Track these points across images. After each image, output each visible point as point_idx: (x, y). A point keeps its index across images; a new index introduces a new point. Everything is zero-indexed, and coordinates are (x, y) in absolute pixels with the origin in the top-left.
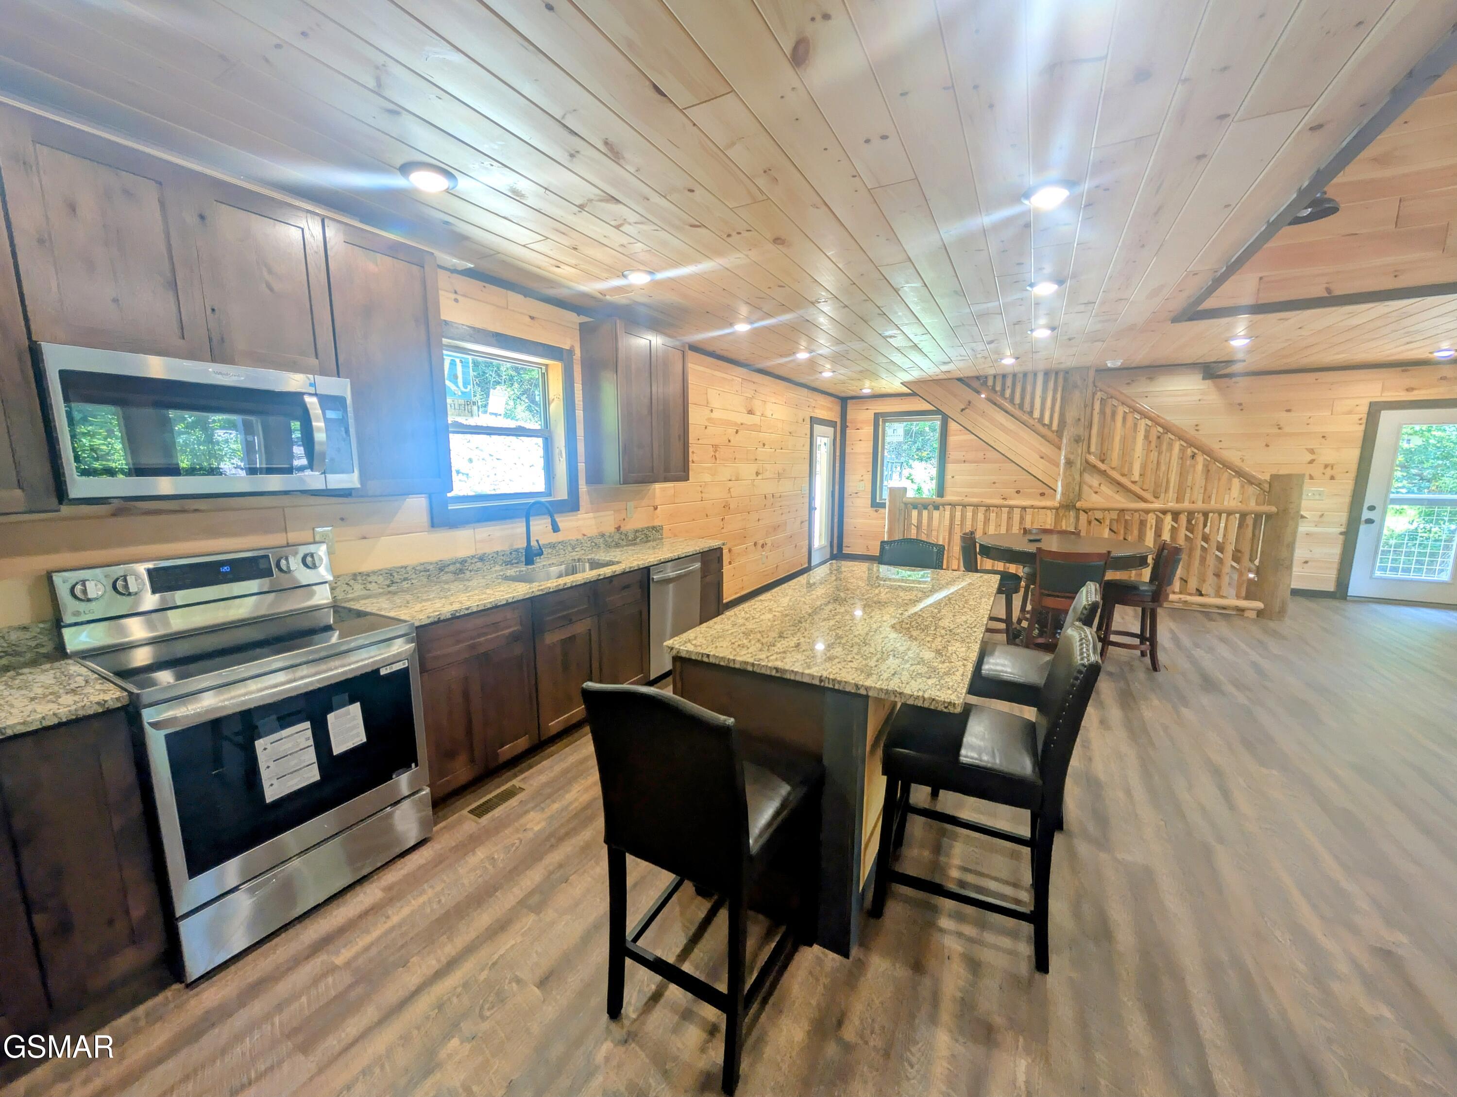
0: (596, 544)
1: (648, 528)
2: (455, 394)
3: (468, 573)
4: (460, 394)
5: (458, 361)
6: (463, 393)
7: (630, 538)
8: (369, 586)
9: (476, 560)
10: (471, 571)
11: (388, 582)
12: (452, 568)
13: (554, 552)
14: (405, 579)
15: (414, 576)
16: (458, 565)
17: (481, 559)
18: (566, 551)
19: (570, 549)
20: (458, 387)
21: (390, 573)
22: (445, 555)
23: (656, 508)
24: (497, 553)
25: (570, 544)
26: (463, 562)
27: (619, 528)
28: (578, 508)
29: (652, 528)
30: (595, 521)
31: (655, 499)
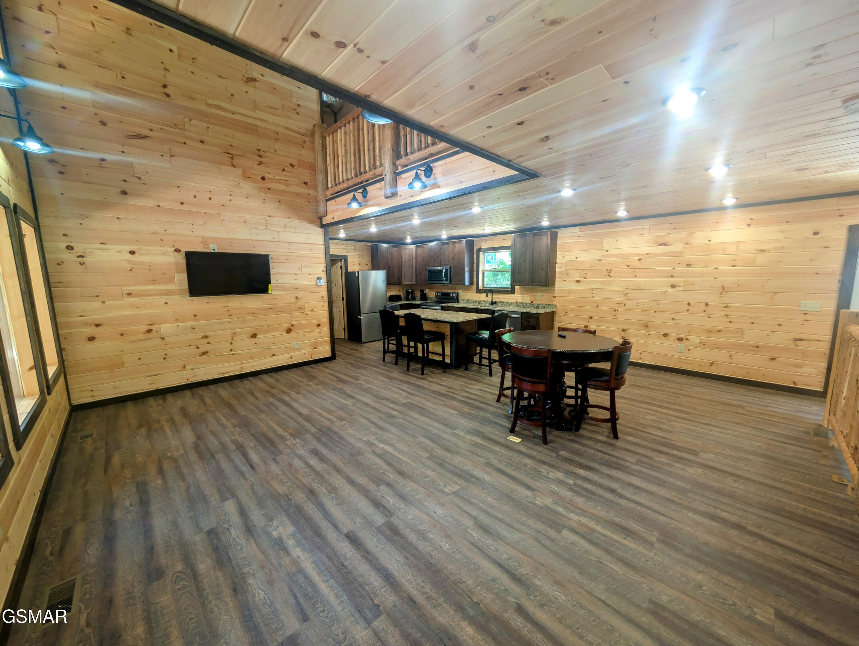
1: (546, 304)
6: (494, 262)
7: (535, 306)
13: (505, 304)
17: (484, 301)
19: (509, 305)
22: (477, 299)
23: (555, 297)
25: (509, 303)
26: (480, 301)
27: (532, 302)
28: (514, 293)
29: (549, 305)
30: (520, 298)
31: (554, 293)
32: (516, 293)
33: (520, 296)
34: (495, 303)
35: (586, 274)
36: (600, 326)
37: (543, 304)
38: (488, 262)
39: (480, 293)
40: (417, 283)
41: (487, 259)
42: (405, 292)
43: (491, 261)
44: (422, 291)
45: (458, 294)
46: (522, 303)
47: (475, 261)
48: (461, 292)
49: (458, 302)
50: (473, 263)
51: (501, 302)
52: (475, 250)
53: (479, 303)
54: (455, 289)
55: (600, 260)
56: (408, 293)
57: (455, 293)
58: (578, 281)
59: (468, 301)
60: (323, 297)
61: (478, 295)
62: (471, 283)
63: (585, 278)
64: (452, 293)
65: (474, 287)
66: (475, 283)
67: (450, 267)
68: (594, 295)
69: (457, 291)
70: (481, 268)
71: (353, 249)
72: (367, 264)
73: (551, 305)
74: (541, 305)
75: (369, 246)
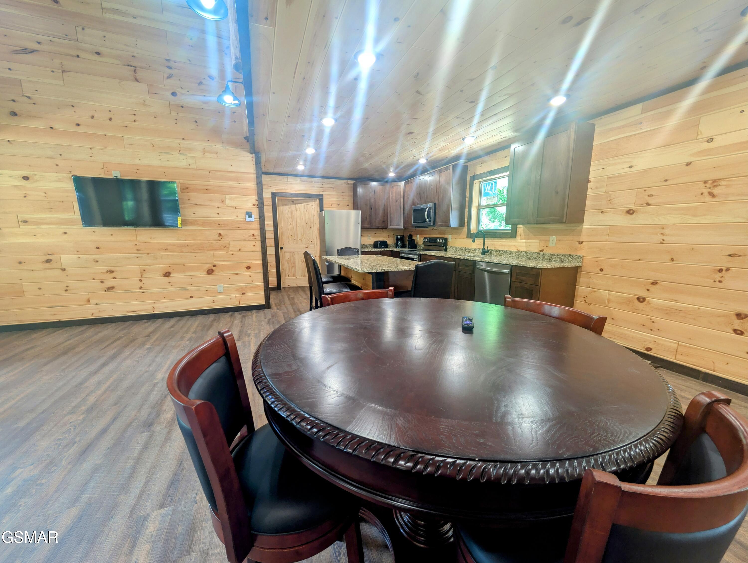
0: (521, 256)
1: (563, 255)
2: (491, 195)
5: (493, 183)
7: (546, 258)
12: (467, 250)
13: (499, 254)
14: (458, 250)
15: (460, 250)
17: (475, 250)
19: (506, 254)
21: (456, 248)
22: (467, 247)
23: (581, 243)
24: (479, 249)
25: (507, 252)
27: (542, 251)
28: (515, 237)
29: (569, 256)
30: (524, 244)
31: (580, 236)
32: (518, 238)
33: (524, 241)
34: (488, 251)
35: (650, 196)
36: (675, 301)
37: (558, 254)
38: (487, 194)
39: (472, 238)
40: (405, 227)
41: (485, 190)
42: (395, 238)
43: (490, 192)
44: (410, 237)
45: (446, 240)
46: (526, 252)
47: (468, 195)
48: (450, 238)
49: (446, 250)
50: (466, 197)
51: (496, 250)
52: (468, 179)
53: (469, 252)
54: (445, 234)
55: (688, 164)
56: (397, 239)
57: (442, 239)
58: (630, 212)
59: (457, 249)
60: (253, 235)
61: (469, 240)
62: (461, 224)
63: (648, 204)
64: (440, 239)
65: (465, 230)
66: (466, 224)
67: (435, 204)
68: (664, 238)
69: (446, 236)
70: (475, 203)
71: (331, 188)
72: (348, 205)
73: (573, 257)
74: (556, 257)
75: (351, 184)
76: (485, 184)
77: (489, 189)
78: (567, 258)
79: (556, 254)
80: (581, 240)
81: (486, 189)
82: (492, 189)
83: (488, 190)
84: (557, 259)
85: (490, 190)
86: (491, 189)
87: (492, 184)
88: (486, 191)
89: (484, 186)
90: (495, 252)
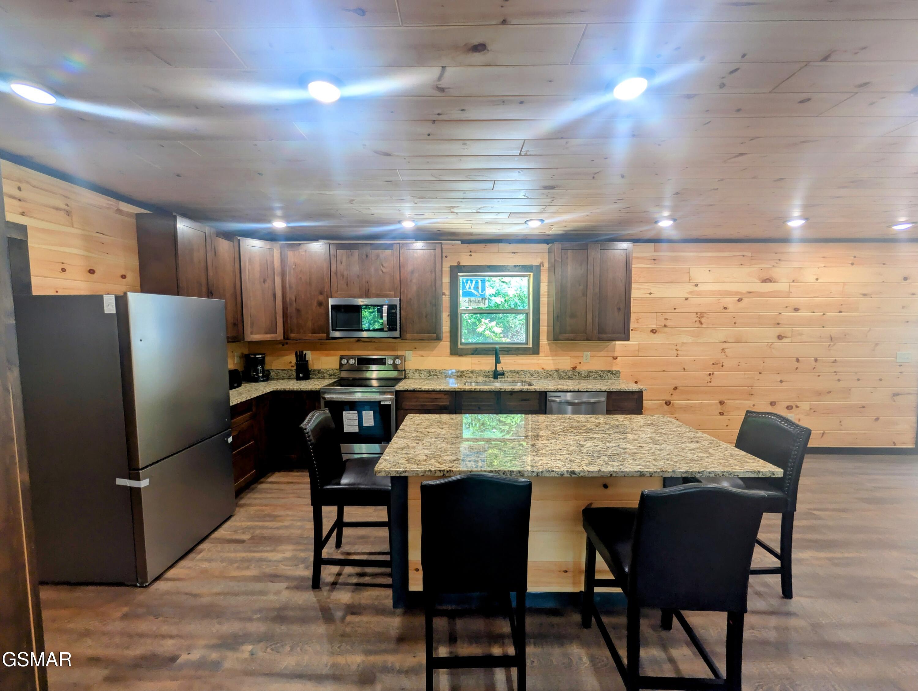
0: (551, 375)
1: (602, 371)
2: (476, 296)
3: (464, 377)
4: (479, 295)
5: (479, 280)
6: (481, 295)
7: (583, 375)
8: (421, 375)
9: (469, 372)
10: (466, 377)
11: (428, 375)
12: (456, 374)
13: (517, 375)
14: (435, 375)
15: (439, 374)
16: (460, 373)
17: (472, 372)
18: (526, 376)
19: (529, 375)
20: (478, 292)
21: (429, 372)
22: (454, 370)
23: (616, 358)
24: (481, 370)
25: (529, 372)
26: (462, 372)
27: (575, 368)
28: (538, 353)
29: (608, 371)
30: (552, 362)
31: (614, 352)
32: (543, 354)
33: (550, 358)
34: (504, 373)
35: (666, 319)
36: (688, 400)
37: (596, 372)
38: (468, 294)
39: (460, 355)
40: (286, 337)
41: (464, 287)
43: (476, 293)
46: (557, 371)
47: (446, 292)
51: (511, 371)
52: (446, 269)
53: (461, 376)
54: (397, 350)
55: (686, 299)
58: (653, 331)
59: (431, 374)
61: (456, 359)
63: (665, 326)
65: (445, 343)
66: (446, 335)
67: (400, 301)
68: (679, 352)
71: (58, 209)
72: (124, 277)
73: (612, 372)
74: (594, 373)
75: (129, 215)
76: (464, 280)
77: (472, 287)
78: (606, 374)
79: (594, 371)
80: (615, 355)
81: (467, 287)
82: (478, 288)
83: (470, 288)
84: (596, 376)
85: (474, 289)
86: (476, 288)
87: (477, 282)
88: (467, 290)
89: (463, 282)
90: (510, 373)
